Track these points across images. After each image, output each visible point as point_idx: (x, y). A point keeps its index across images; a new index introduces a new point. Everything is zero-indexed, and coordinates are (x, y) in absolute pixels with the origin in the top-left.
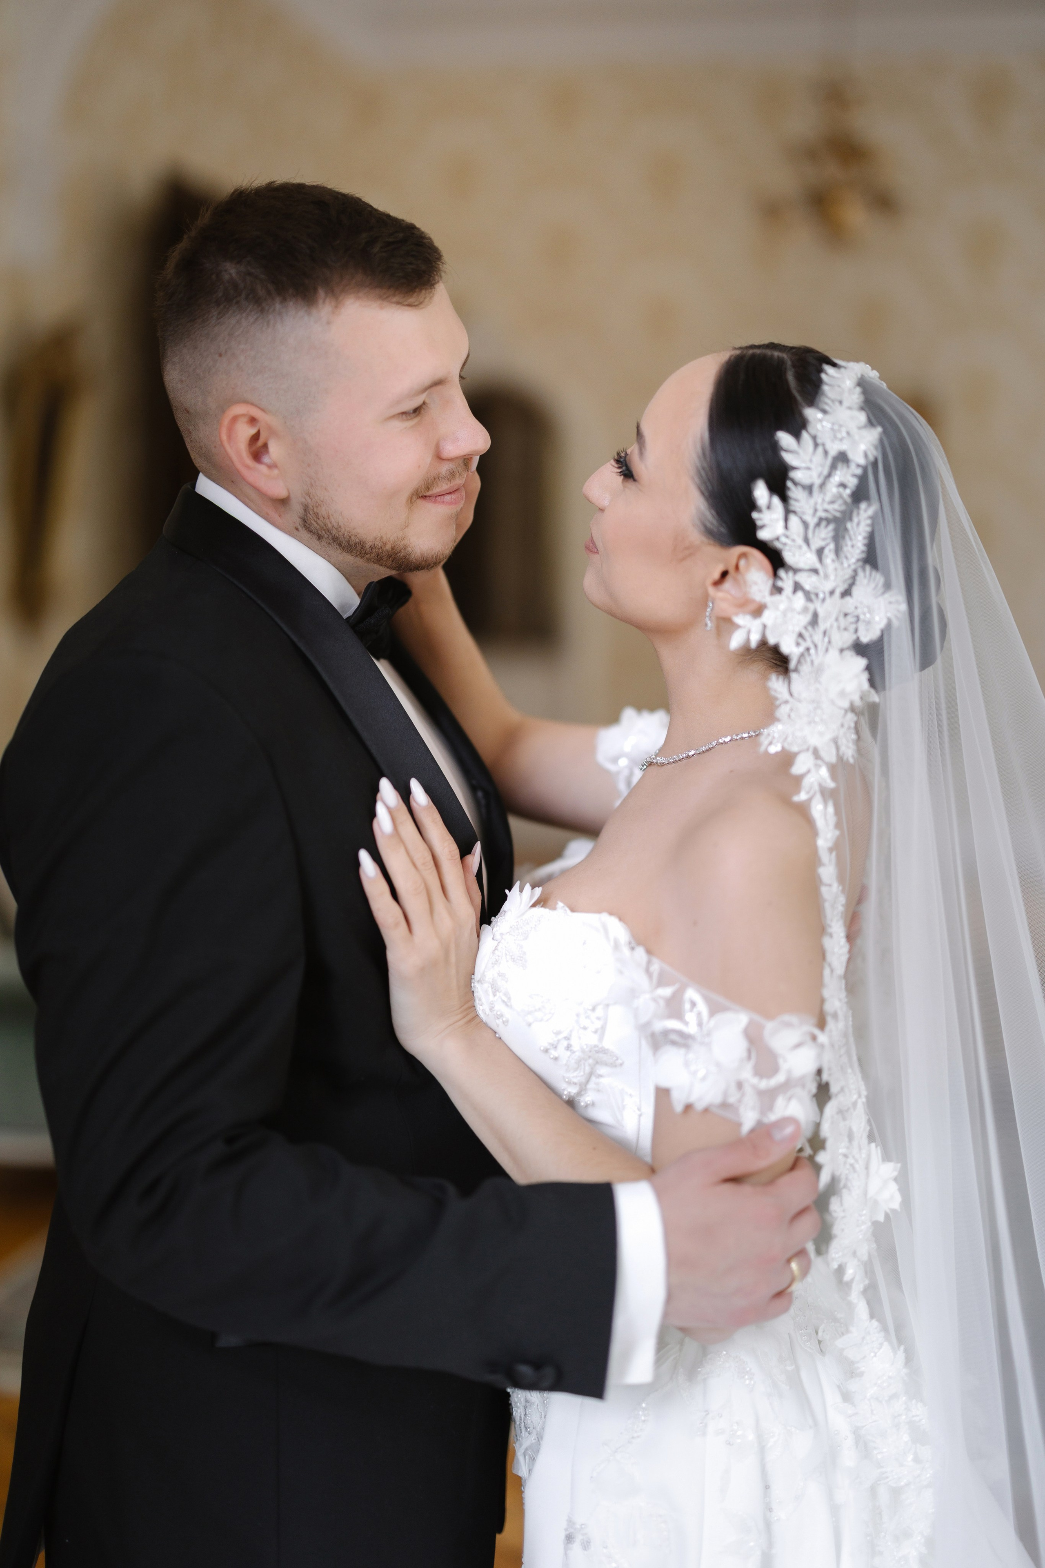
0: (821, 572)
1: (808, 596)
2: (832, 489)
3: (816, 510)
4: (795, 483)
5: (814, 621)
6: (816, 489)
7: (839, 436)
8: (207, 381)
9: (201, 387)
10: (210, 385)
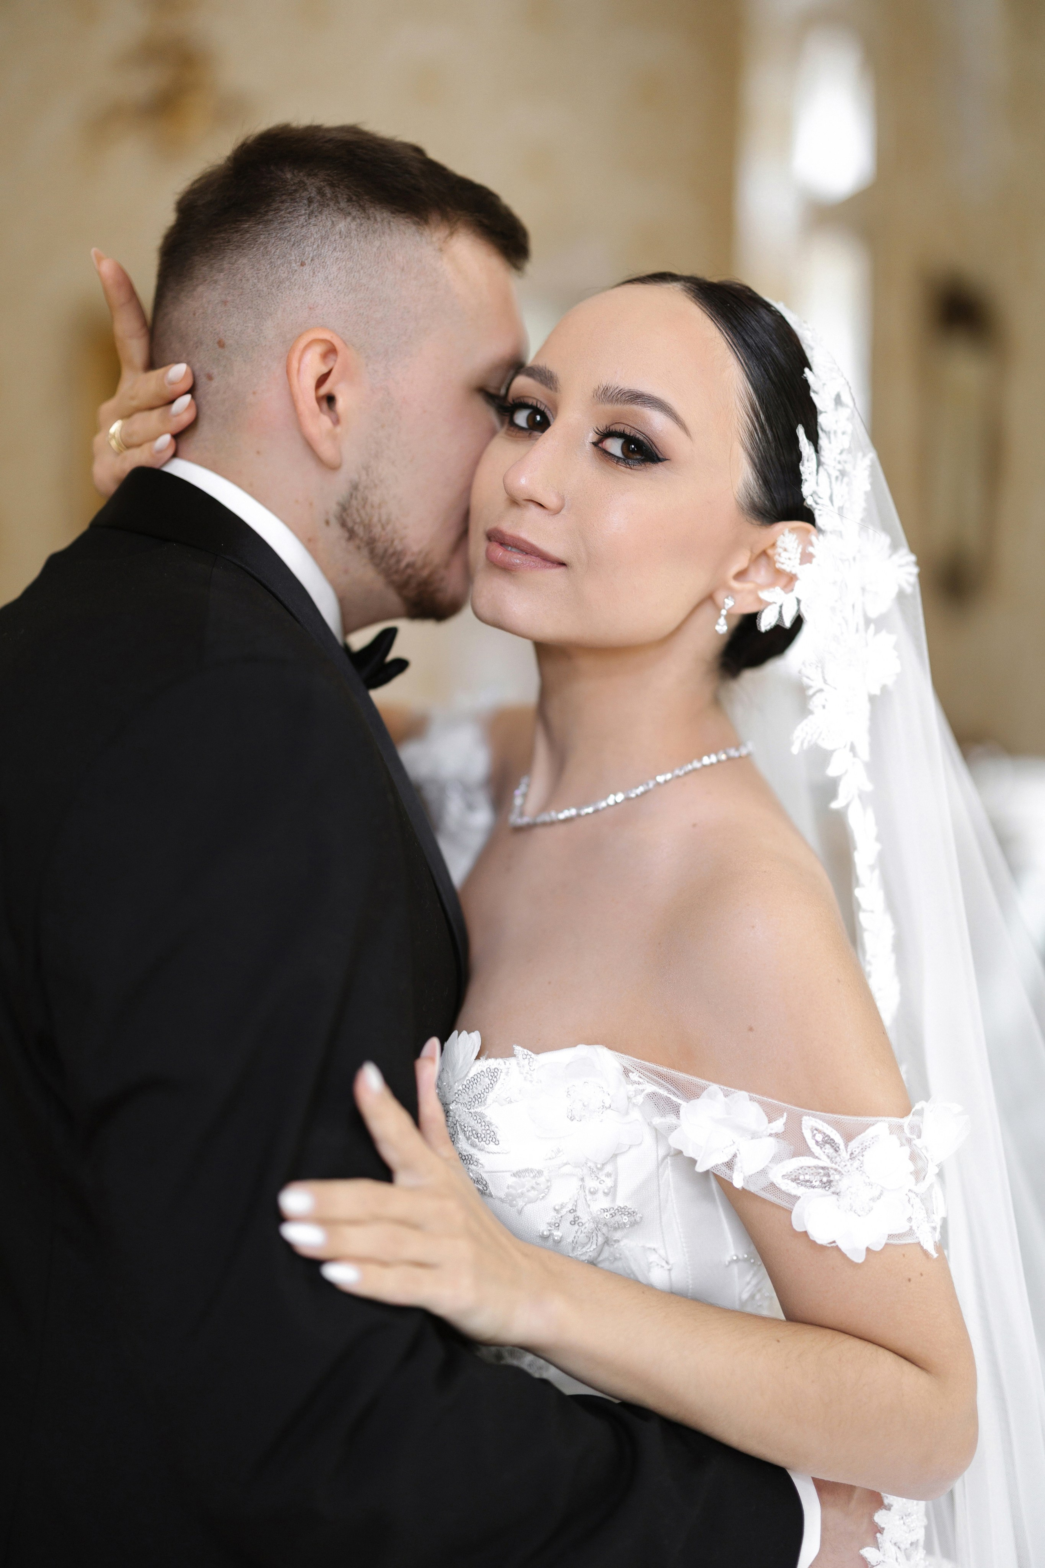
4: (822, 430)
8: (272, 299)
9: (258, 308)
10: (274, 304)
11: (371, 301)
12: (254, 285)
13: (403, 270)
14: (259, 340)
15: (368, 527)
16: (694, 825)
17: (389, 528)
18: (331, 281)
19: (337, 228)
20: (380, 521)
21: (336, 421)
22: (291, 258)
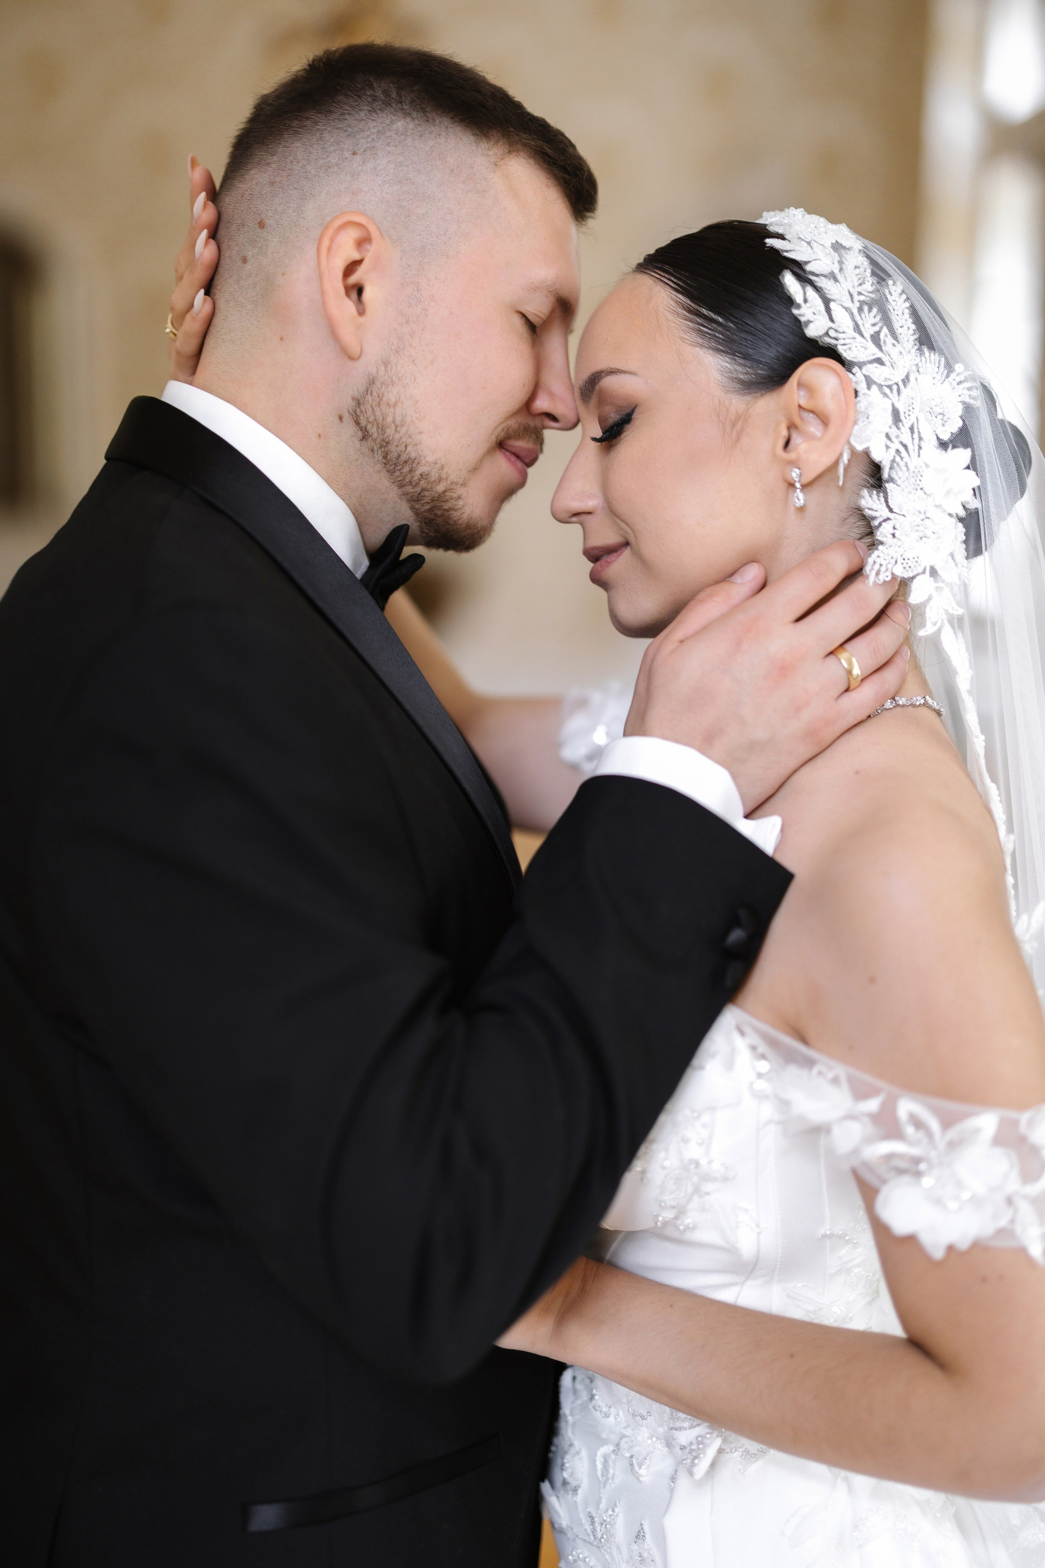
0: (886, 360)
1: (882, 390)
2: (852, 273)
3: (851, 296)
4: (818, 275)
5: (897, 418)
6: (838, 276)
8: (318, 180)
9: (303, 189)
10: (319, 186)
11: (415, 196)
12: (304, 167)
13: (452, 171)
14: (298, 221)
15: (382, 429)
16: (857, 773)
17: (403, 430)
18: (379, 171)
19: (395, 126)
20: (394, 422)
21: (361, 312)
22: (344, 146)
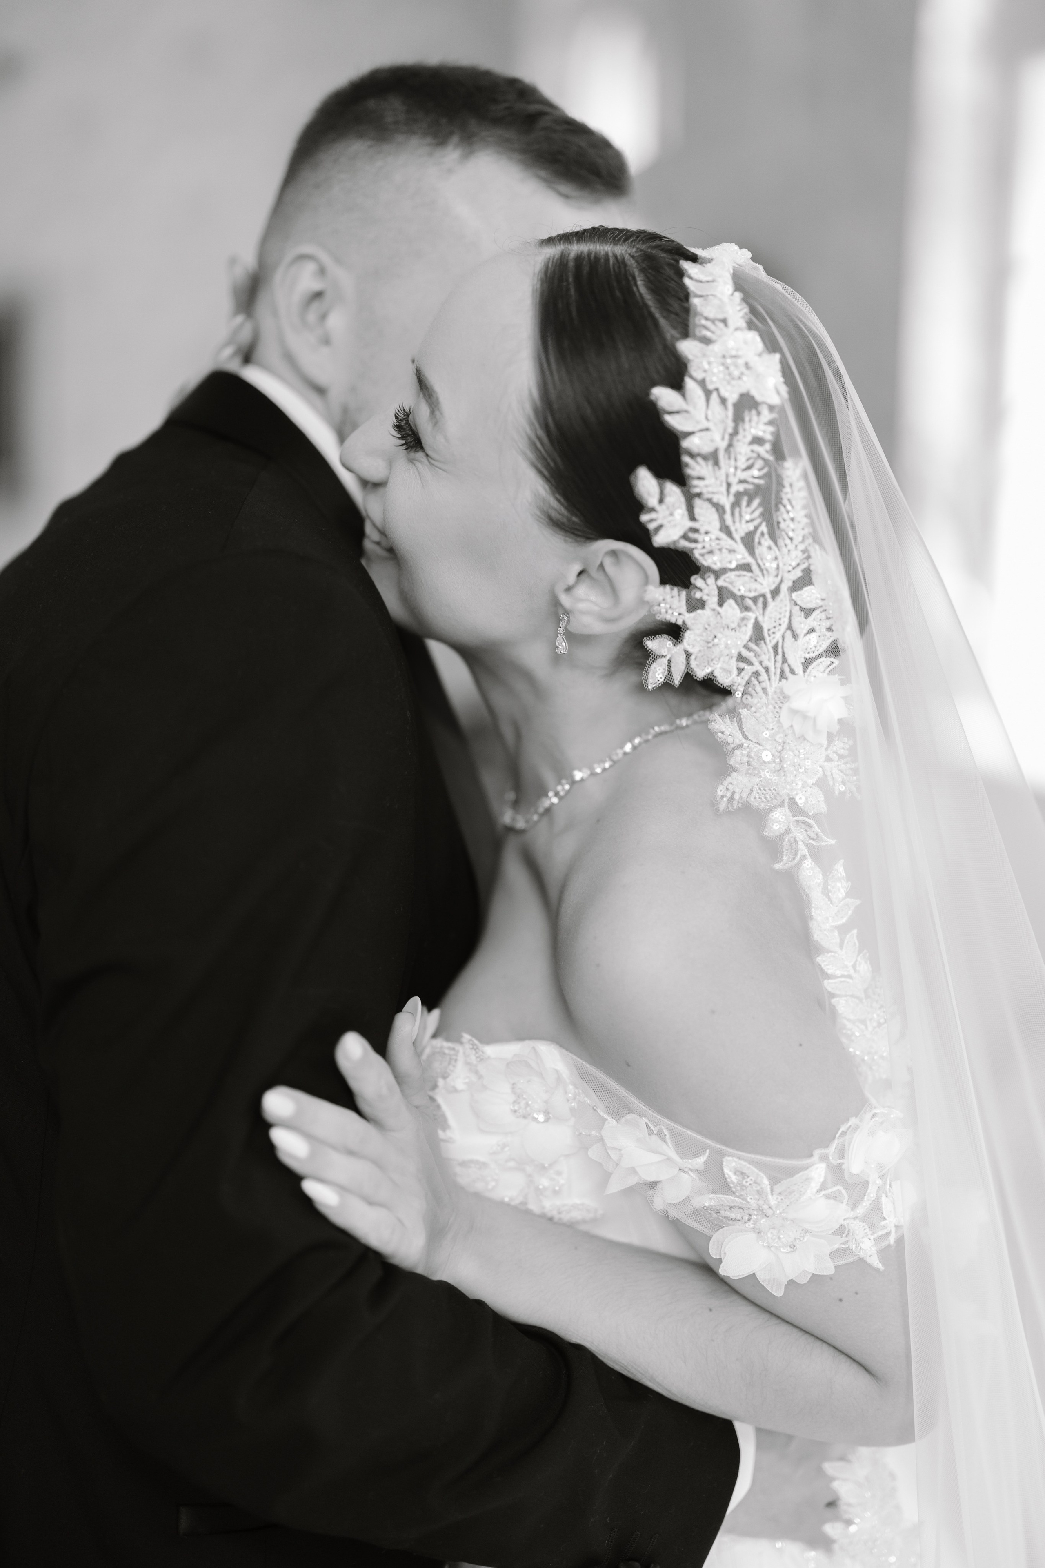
0: (754, 567)
1: (740, 601)
2: (743, 449)
3: (729, 485)
4: (692, 456)
5: (758, 635)
6: (721, 455)
7: (736, 373)
